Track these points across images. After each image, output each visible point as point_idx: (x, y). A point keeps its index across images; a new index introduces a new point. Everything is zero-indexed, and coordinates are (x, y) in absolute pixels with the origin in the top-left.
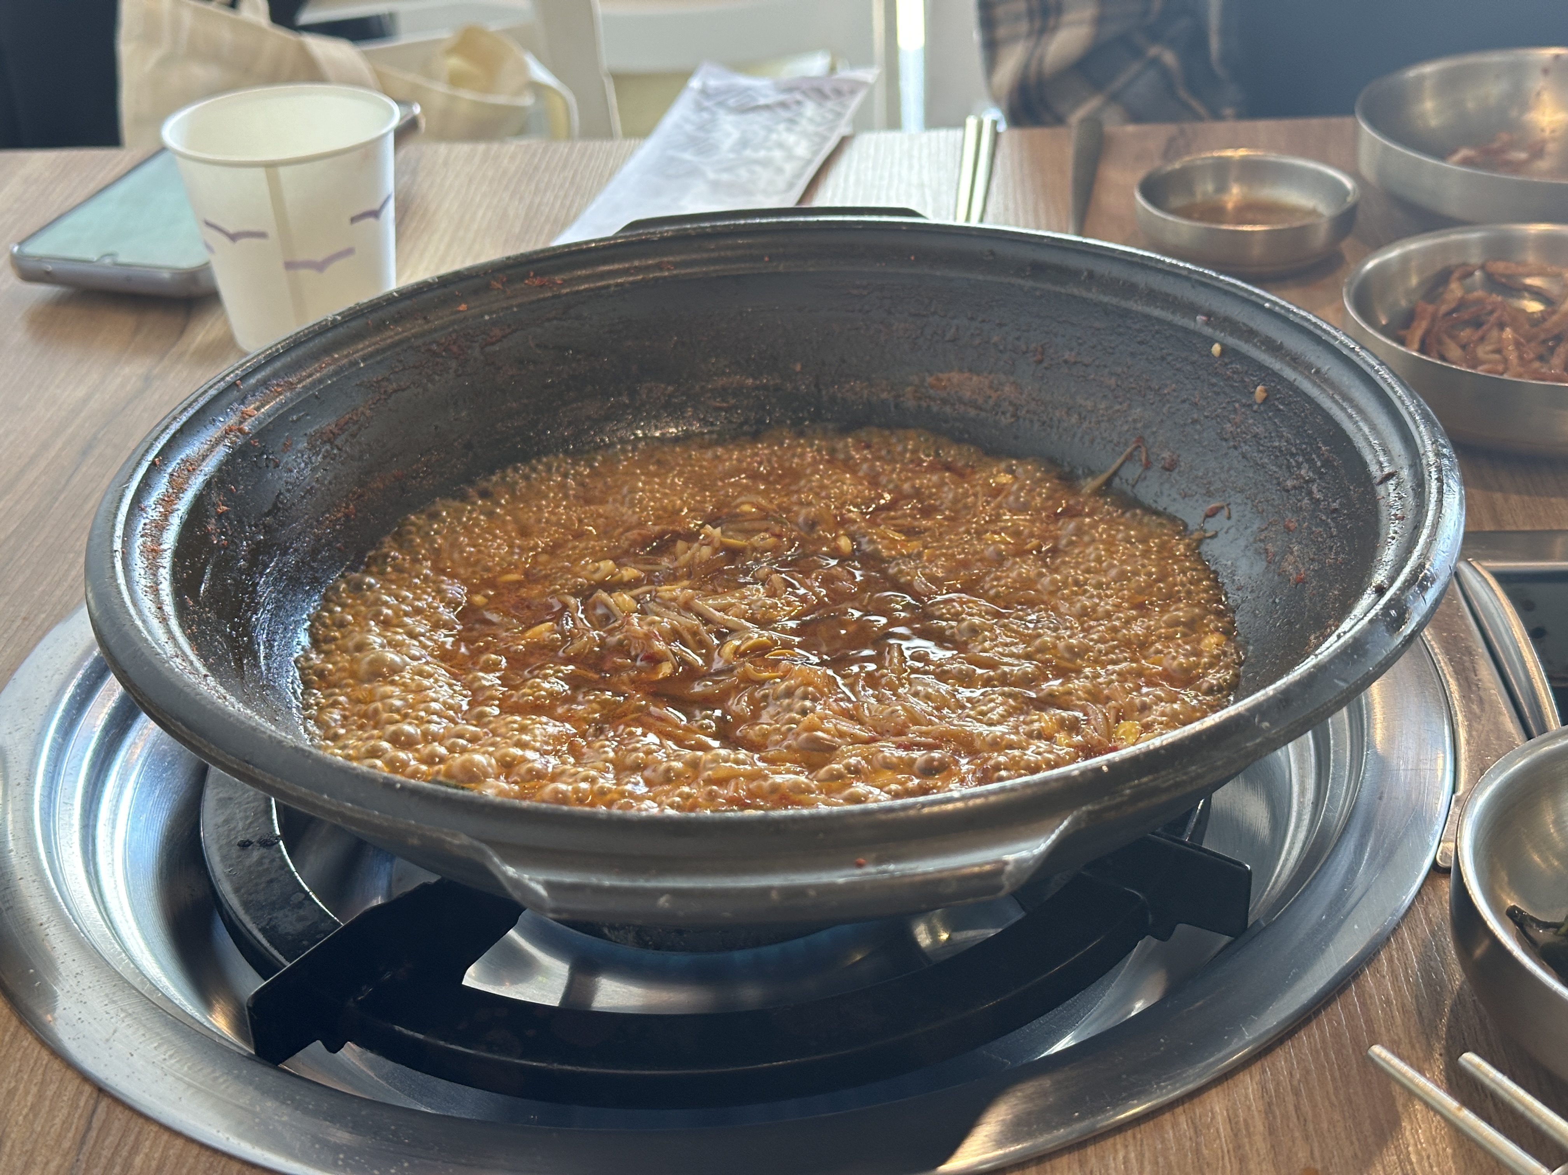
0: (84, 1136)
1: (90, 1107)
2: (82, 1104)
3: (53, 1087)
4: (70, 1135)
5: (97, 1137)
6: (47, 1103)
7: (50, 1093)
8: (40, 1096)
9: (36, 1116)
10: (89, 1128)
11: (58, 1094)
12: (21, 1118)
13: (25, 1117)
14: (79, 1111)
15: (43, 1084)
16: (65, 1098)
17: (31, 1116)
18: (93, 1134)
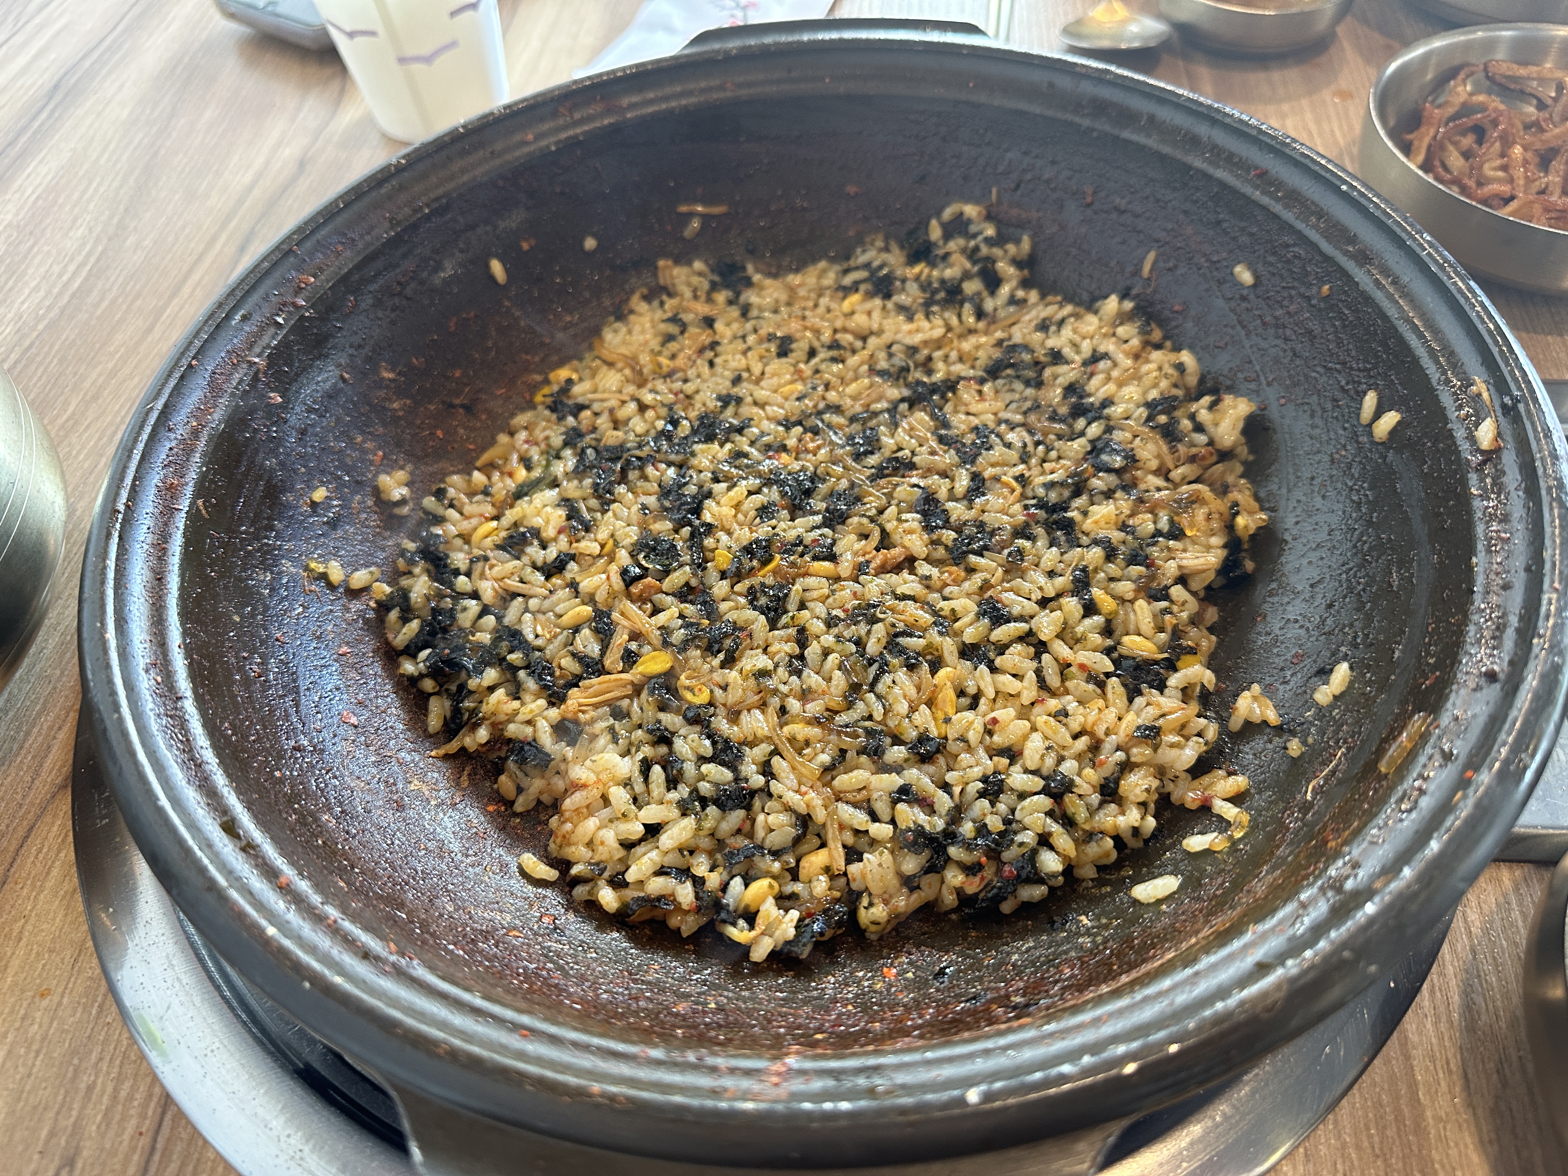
0: (148, 1161)
1: (157, 1117)
2: (150, 1113)
3: (127, 1085)
4: (136, 1157)
5: (160, 1162)
6: (120, 1107)
7: (123, 1094)
8: (114, 1097)
9: (108, 1125)
10: (153, 1149)
11: (130, 1098)
12: (94, 1128)
13: (99, 1127)
14: (147, 1122)
15: (119, 1080)
16: (136, 1103)
17: (103, 1127)
18: (157, 1157)
